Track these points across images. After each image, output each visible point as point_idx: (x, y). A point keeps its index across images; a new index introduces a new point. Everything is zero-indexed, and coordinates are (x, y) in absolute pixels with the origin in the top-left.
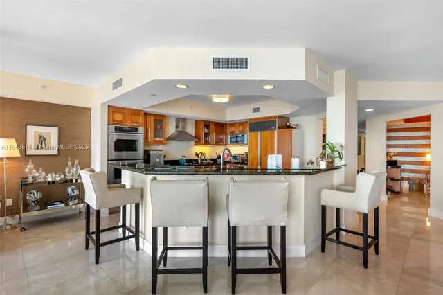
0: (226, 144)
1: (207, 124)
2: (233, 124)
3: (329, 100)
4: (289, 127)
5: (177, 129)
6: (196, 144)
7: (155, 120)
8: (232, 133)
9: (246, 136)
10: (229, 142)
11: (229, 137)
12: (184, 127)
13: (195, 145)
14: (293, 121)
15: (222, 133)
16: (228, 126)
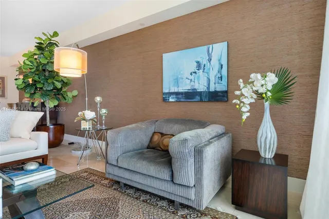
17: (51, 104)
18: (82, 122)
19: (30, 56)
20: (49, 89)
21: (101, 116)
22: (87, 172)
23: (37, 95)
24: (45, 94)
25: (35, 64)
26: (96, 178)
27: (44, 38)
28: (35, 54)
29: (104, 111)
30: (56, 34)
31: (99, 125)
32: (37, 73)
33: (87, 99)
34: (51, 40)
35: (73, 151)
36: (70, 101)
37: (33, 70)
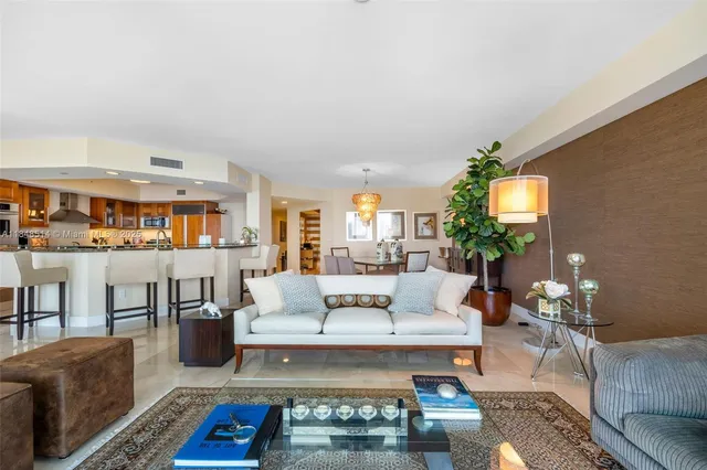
0: (138, 228)
1: (111, 203)
2: (148, 205)
3: (248, 195)
4: (218, 212)
5: (63, 208)
6: (93, 226)
7: (30, 194)
8: (147, 215)
9: (167, 220)
10: (142, 225)
11: (142, 220)
12: (75, 205)
13: (91, 228)
14: (222, 207)
15: (131, 214)
16: (141, 207)
17: (490, 256)
18: (540, 300)
19: (462, 187)
20: (486, 235)
21: (582, 296)
22: (549, 402)
23: (471, 244)
24: (482, 242)
25: (468, 198)
26: (570, 426)
27: (479, 156)
28: (468, 184)
29: (589, 285)
30: (497, 146)
31: (576, 311)
32: (471, 210)
33: (551, 251)
34: (488, 157)
35: (525, 344)
36: (521, 252)
37: (464, 209)
